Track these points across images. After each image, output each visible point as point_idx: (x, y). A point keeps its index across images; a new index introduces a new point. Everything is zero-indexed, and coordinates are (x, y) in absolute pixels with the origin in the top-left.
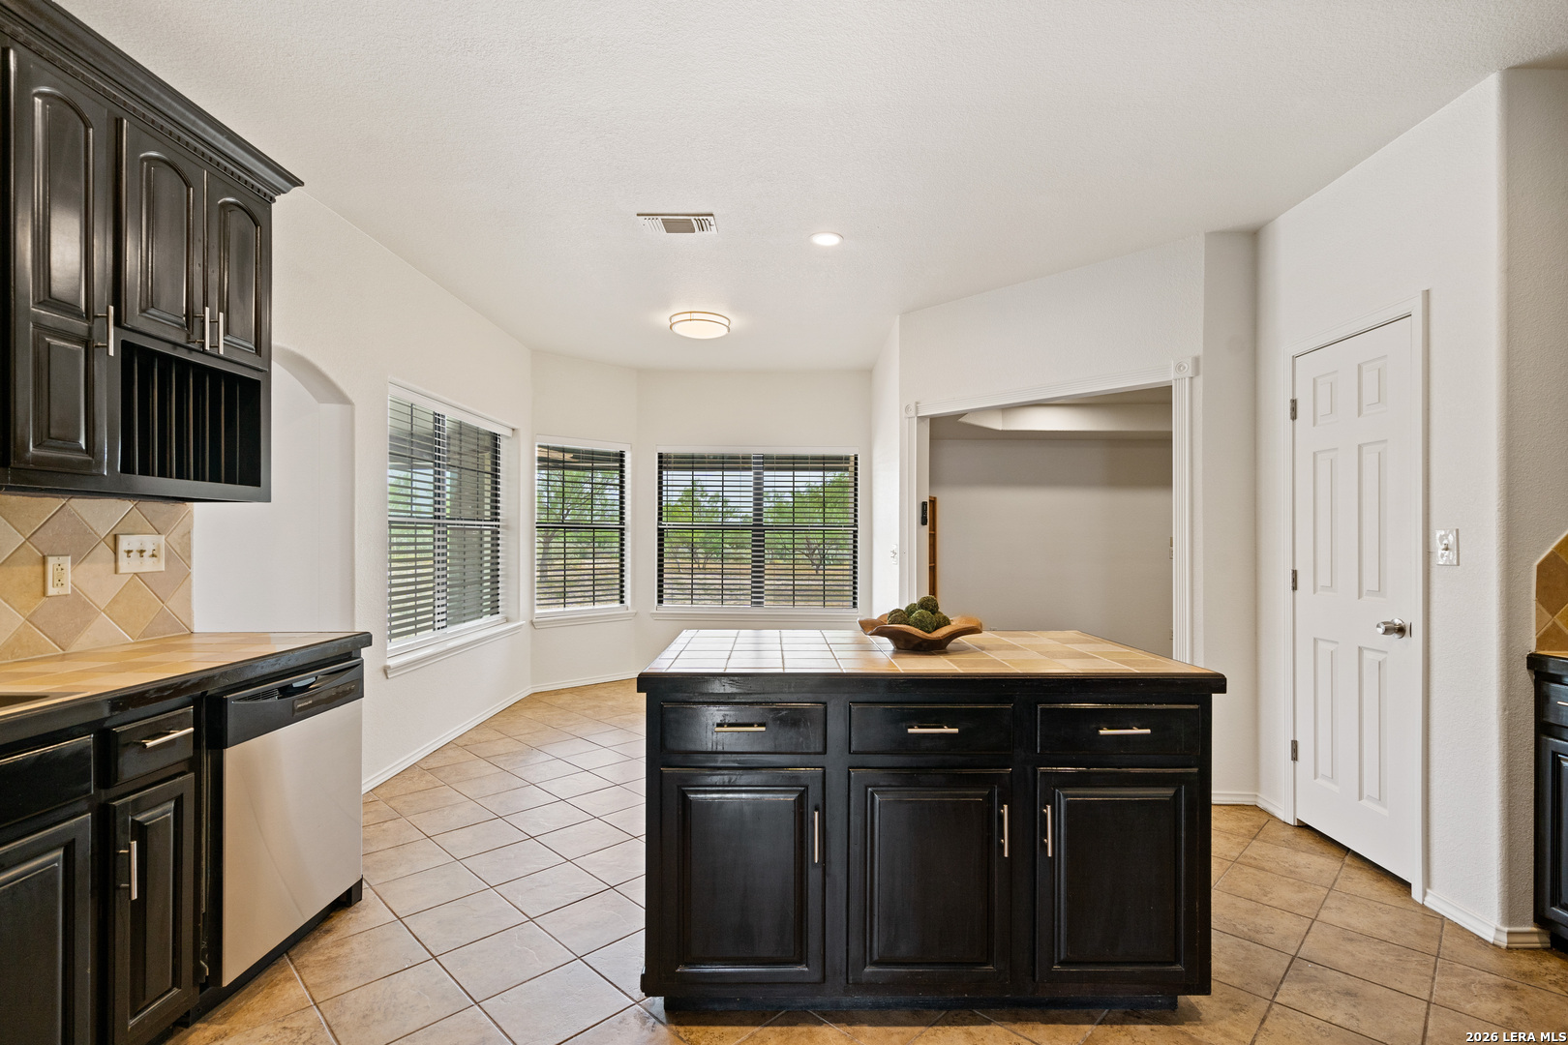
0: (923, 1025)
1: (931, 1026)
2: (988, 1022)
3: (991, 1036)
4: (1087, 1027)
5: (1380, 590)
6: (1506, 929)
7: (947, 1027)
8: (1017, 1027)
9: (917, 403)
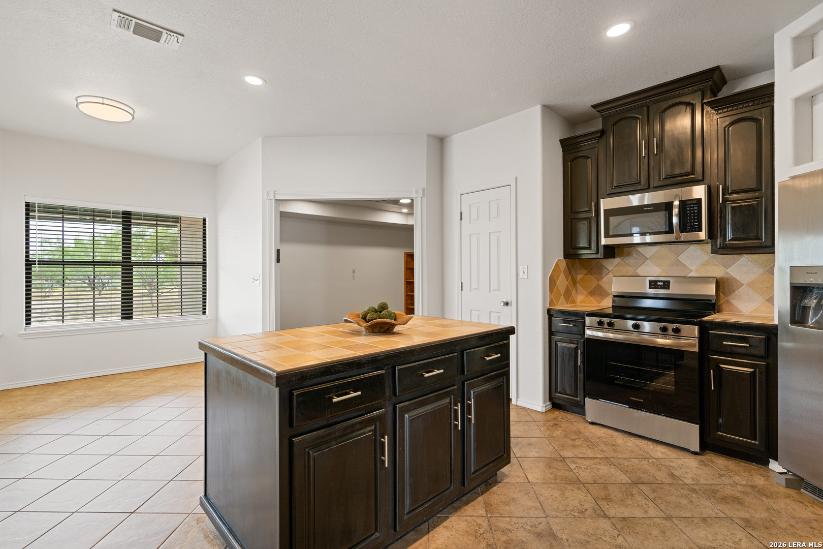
0: (425, 535)
1: (428, 533)
2: (447, 518)
3: (454, 523)
4: (480, 498)
5: (498, 289)
6: (544, 406)
7: (435, 530)
8: (459, 513)
9: (275, 191)
